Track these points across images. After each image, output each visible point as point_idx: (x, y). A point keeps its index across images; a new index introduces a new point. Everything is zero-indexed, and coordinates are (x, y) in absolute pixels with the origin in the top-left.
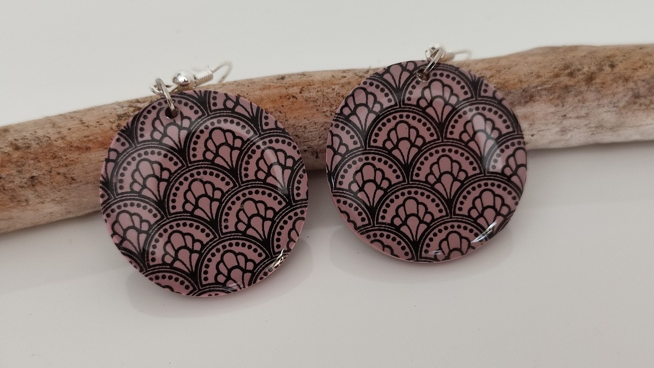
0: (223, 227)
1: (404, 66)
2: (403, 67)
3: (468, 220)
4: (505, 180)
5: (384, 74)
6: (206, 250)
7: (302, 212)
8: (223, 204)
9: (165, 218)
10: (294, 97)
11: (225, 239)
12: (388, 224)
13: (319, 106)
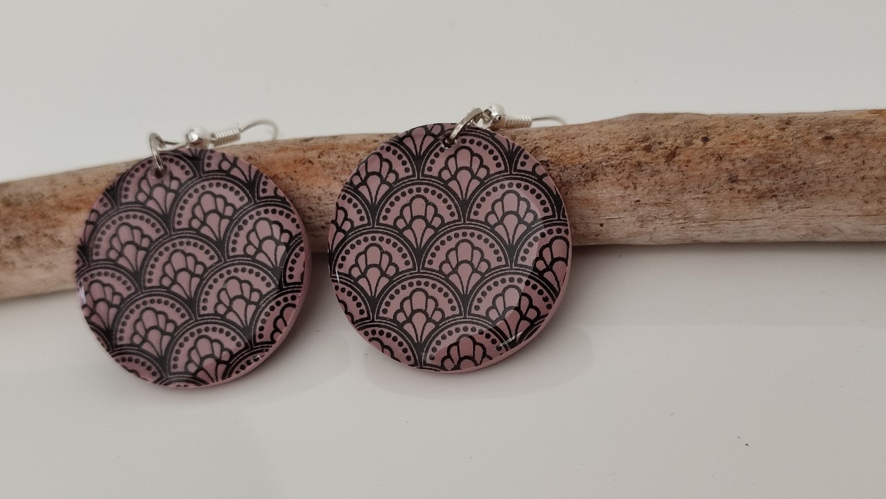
0: (201, 308)
1: (429, 129)
2: (427, 130)
3: (485, 322)
4: (536, 275)
5: (404, 138)
6: (179, 333)
7: (294, 298)
8: (205, 282)
9: (140, 293)
10: (310, 162)
11: (202, 322)
12: (390, 320)
13: (337, 173)
